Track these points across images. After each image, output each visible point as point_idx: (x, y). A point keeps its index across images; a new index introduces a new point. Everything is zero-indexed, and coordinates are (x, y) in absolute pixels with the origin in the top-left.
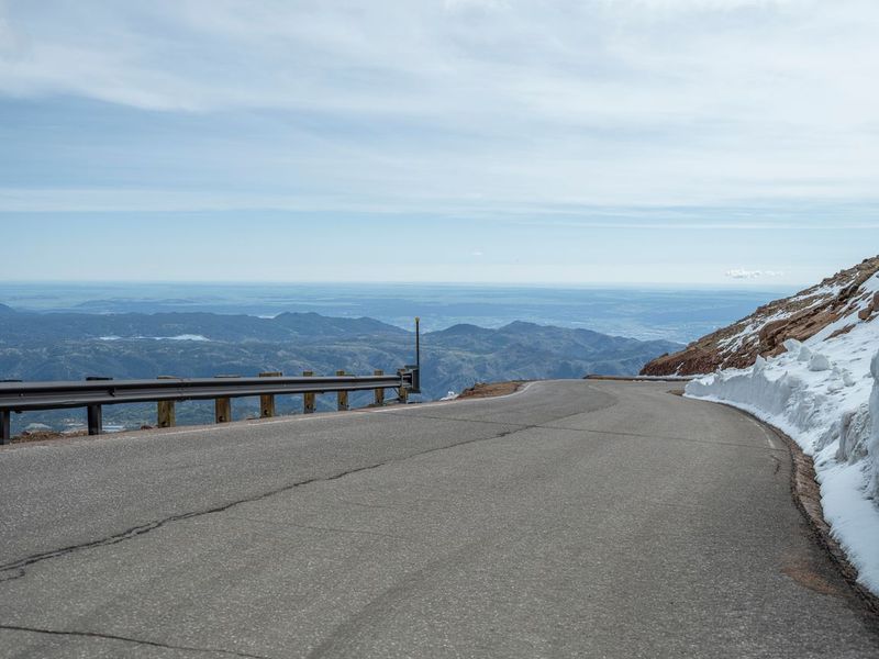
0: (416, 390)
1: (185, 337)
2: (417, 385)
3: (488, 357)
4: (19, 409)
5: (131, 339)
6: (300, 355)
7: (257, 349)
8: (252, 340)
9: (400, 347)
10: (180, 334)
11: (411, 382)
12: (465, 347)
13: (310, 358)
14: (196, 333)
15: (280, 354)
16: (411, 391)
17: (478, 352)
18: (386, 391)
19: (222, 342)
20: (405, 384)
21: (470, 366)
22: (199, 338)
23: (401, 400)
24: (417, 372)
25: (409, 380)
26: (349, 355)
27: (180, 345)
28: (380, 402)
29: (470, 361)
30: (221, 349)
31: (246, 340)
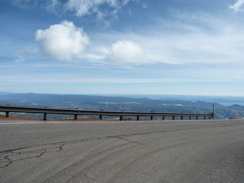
0: (213, 117)
1: (178, 105)
2: (213, 116)
3: (242, 111)
4: (140, 116)
5: (169, 105)
6: (200, 109)
7: (192, 108)
8: (191, 106)
9: (222, 108)
10: (177, 104)
11: (212, 116)
12: (237, 109)
13: (202, 110)
14: (181, 104)
15: (196, 109)
16: (212, 117)
17: (239, 110)
18: (206, 117)
19: (185, 106)
20: (210, 116)
21: (238, 113)
22: (181, 105)
23: (210, 119)
24: (213, 114)
25: (211, 115)
26: (211, 109)
27: (178, 106)
28: (205, 119)
29: (238, 112)
30: (185, 107)
31: (190, 106)
